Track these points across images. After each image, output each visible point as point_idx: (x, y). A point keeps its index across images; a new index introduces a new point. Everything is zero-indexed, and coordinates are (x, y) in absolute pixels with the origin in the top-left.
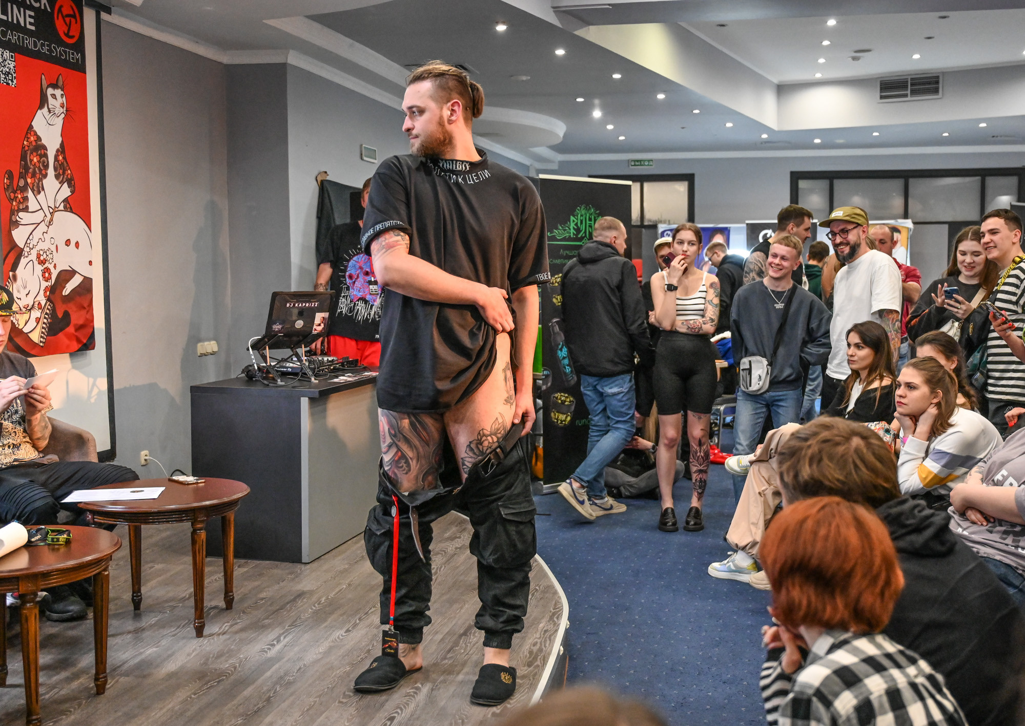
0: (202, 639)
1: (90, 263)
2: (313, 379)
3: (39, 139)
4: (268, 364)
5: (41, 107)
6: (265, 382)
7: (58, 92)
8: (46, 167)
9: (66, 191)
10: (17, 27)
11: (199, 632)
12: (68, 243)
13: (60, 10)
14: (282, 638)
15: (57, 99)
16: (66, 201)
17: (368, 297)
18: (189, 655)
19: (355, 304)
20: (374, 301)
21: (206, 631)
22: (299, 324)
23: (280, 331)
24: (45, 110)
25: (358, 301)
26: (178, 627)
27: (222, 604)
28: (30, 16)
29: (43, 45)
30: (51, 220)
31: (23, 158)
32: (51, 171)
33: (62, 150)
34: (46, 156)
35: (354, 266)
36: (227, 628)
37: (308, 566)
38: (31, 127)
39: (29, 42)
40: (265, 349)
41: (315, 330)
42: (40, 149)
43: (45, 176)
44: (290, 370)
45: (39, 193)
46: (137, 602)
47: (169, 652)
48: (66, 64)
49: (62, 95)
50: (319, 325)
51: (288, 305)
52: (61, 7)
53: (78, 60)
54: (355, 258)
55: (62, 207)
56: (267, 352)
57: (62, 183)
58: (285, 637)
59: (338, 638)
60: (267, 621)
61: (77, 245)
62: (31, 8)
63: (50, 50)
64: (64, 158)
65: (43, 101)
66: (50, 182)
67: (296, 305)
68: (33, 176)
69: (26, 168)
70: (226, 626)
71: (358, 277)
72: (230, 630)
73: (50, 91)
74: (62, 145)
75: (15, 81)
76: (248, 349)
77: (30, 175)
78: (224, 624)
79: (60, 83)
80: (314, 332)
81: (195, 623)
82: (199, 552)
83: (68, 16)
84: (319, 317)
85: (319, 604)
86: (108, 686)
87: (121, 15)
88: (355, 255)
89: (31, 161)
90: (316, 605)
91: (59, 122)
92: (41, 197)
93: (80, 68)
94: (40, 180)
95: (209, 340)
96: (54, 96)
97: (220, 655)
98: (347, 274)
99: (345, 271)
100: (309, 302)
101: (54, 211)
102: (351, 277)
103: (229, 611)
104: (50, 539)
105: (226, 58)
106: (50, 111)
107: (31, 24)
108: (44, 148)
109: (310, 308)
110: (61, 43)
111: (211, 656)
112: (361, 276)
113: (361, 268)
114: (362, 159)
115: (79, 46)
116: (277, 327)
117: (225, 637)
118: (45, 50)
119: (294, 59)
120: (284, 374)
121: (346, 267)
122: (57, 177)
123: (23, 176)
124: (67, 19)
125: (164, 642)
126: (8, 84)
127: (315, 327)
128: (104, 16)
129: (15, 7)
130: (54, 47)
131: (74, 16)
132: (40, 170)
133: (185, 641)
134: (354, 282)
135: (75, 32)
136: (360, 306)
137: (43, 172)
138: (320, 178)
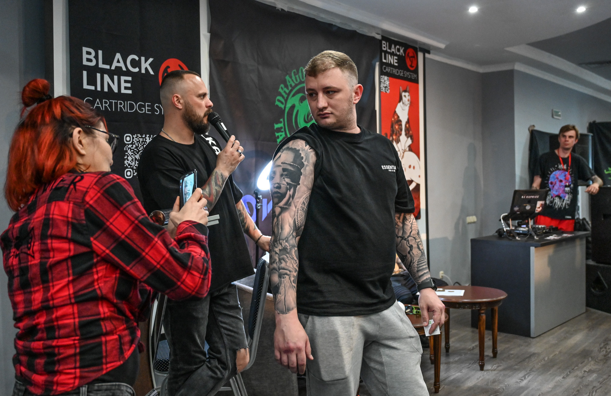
0: (483, 372)
1: (419, 176)
2: (535, 237)
3: (398, 117)
4: (511, 228)
5: (400, 102)
6: (510, 238)
7: (407, 94)
8: (401, 130)
9: (409, 142)
10: (390, 65)
11: (482, 368)
12: (410, 167)
13: (408, 55)
14: (527, 377)
15: (406, 97)
16: (409, 146)
17: (561, 195)
18: (478, 379)
20: (565, 197)
21: (485, 368)
22: (528, 207)
23: (518, 211)
24: (401, 103)
25: (556, 197)
26: (470, 364)
27: (491, 354)
28: (396, 59)
29: (401, 72)
30: (403, 156)
31: (392, 126)
32: (403, 132)
33: (408, 122)
34: (401, 125)
35: (553, 177)
36: (495, 368)
37: (534, 340)
38: (395, 112)
39: (395, 71)
40: (509, 220)
41: (537, 210)
42: (399, 121)
43: (401, 135)
44: (521, 232)
45: (398, 143)
46: (447, 348)
47: (468, 376)
48: (410, 80)
49: (409, 95)
50: (539, 208)
51: (522, 197)
52: (409, 53)
53: (415, 78)
54: (554, 173)
55: (408, 149)
56: (510, 222)
57: (408, 138)
58: (528, 377)
59: (559, 380)
60: (516, 367)
61: (414, 168)
62: (396, 55)
63: (404, 74)
64: (409, 126)
65: (400, 99)
66: (403, 137)
67: (525, 197)
68: (396, 135)
69: (393, 131)
70: (495, 367)
71: (556, 183)
72: (498, 369)
73: (403, 94)
74: (408, 119)
75: (389, 90)
76: (500, 220)
77: (394, 134)
78: (493, 365)
79: (408, 89)
80: (536, 212)
81: (479, 363)
82: (482, 326)
83: (412, 57)
84: (539, 203)
85: (544, 361)
86: (440, 389)
87: (435, 54)
88: (553, 171)
89: (395, 128)
90: (543, 361)
91: (407, 108)
92: (399, 144)
93: (416, 81)
94: (399, 137)
95: (472, 215)
96: (405, 96)
97: (494, 381)
98: (550, 182)
99: (548, 180)
100: (534, 195)
101: (405, 151)
102: (552, 183)
103: (495, 359)
104: (415, 312)
105: (481, 70)
106: (403, 103)
107: (396, 63)
108: (400, 121)
109: (534, 199)
110: (408, 70)
111: (490, 381)
112: (558, 183)
113: (557, 178)
114: (553, 117)
115: (416, 72)
116: (516, 209)
117: (495, 372)
118: (402, 75)
119: (518, 67)
120: (519, 234)
121: (549, 178)
122: (406, 135)
123: (392, 135)
124: (411, 59)
125: (463, 371)
126: (386, 92)
127: (537, 209)
128: (427, 55)
129: (389, 56)
130: (406, 73)
131: (413, 57)
132: (399, 132)
133: (474, 371)
134: (553, 186)
135: (414, 65)
136: (557, 200)
137: (400, 133)
138: (530, 129)
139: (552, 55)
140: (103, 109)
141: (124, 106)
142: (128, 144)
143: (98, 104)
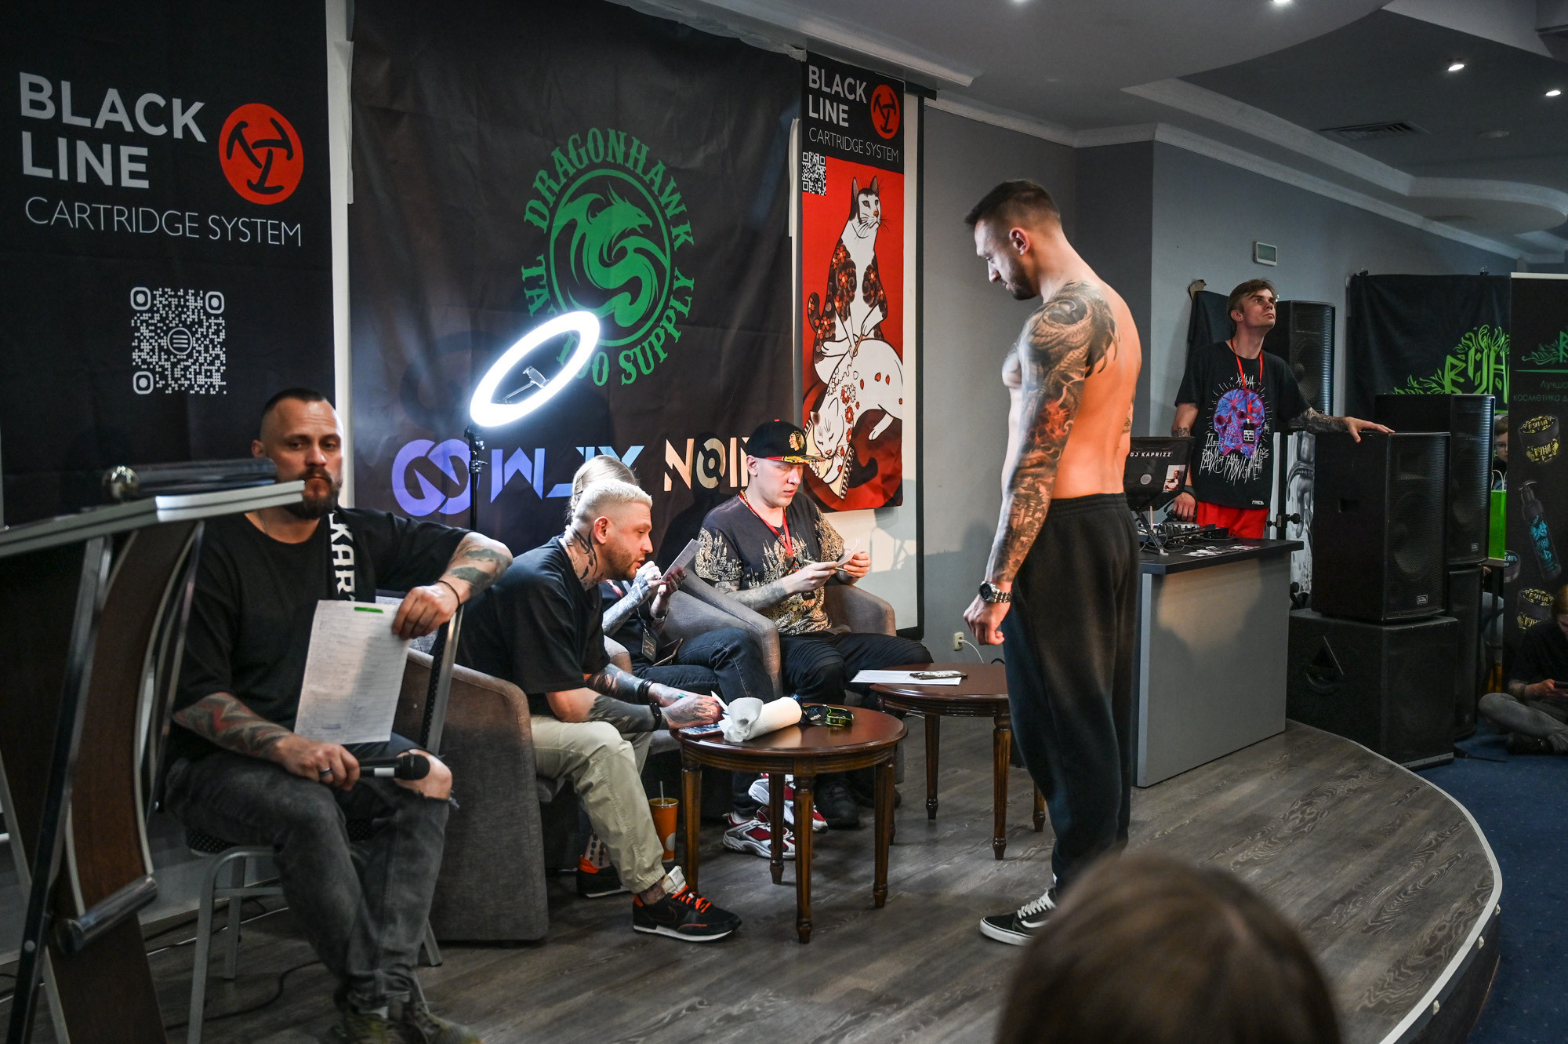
0: (1002, 862)
1: (901, 401)
2: (1162, 551)
3: (848, 255)
5: (851, 218)
7: (872, 198)
8: (854, 288)
9: (877, 316)
10: (829, 126)
11: (999, 855)
12: (878, 377)
13: (877, 101)
15: (870, 207)
16: (877, 327)
17: (1243, 449)
18: (984, 878)
19: (1225, 458)
20: (1251, 454)
21: (1008, 853)
22: (1146, 479)
24: (856, 219)
25: (1230, 454)
26: (976, 845)
27: (1031, 825)
28: (844, 111)
29: (856, 144)
30: (856, 350)
31: (832, 278)
32: (859, 293)
33: (874, 267)
34: (854, 275)
35: (1225, 406)
36: (1032, 854)
37: (1144, 792)
38: (841, 241)
39: (841, 142)
41: (1167, 487)
42: (849, 266)
43: (852, 298)
45: (846, 319)
46: (932, 810)
47: (962, 872)
48: (882, 164)
49: (876, 202)
50: (1173, 481)
52: (879, 96)
53: (895, 158)
54: (1227, 395)
55: (872, 335)
57: (873, 306)
61: (888, 379)
62: (845, 101)
63: (864, 150)
64: (877, 276)
65: (854, 210)
67: (1143, 455)
68: (841, 299)
69: (834, 289)
70: (1032, 851)
71: (1230, 420)
72: (1037, 856)
73: (862, 198)
74: (875, 260)
75: (825, 189)
77: (838, 298)
78: (1030, 848)
79: (875, 187)
80: (1166, 489)
81: (995, 841)
82: (1002, 756)
83: (886, 106)
84: (1172, 470)
85: (1151, 839)
86: (888, 900)
87: (949, 99)
88: (1226, 391)
89: (840, 280)
90: (1148, 840)
91: (872, 234)
93: (898, 168)
94: (848, 304)
96: (866, 203)
97: (1020, 883)
98: (1216, 416)
99: (1213, 412)
100: (1160, 451)
101: (862, 338)
102: (1220, 420)
103: (1037, 834)
104: (829, 720)
105: (1076, 141)
106: (860, 222)
107: (844, 120)
108: (853, 265)
109: (1160, 459)
110: (878, 140)
111: (1010, 883)
112: (1234, 418)
113: (1234, 408)
114: (1254, 260)
115: (898, 143)
117: (1029, 863)
118: (858, 150)
119: (1164, 135)
121: (1215, 407)
122: (866, 299)
123: (830, 299)
124: (885, 111)
125: (957, 860)
126: (817, 193)
127: (1166, 483)
128: (928, 101)
129: (827, 101)
130: (869, 145)
131: (893, 106)
132: (848, 292)
133: (981, 861)
134: (1225, 428)
135: (892, 125)
136: (1233, 461)
137: (851, 294)
138: (1193, 291)
139: (1250, 108)
140: (74, 225)
141: (129, 220)
142: (141, 312)
143: (61, 212)
